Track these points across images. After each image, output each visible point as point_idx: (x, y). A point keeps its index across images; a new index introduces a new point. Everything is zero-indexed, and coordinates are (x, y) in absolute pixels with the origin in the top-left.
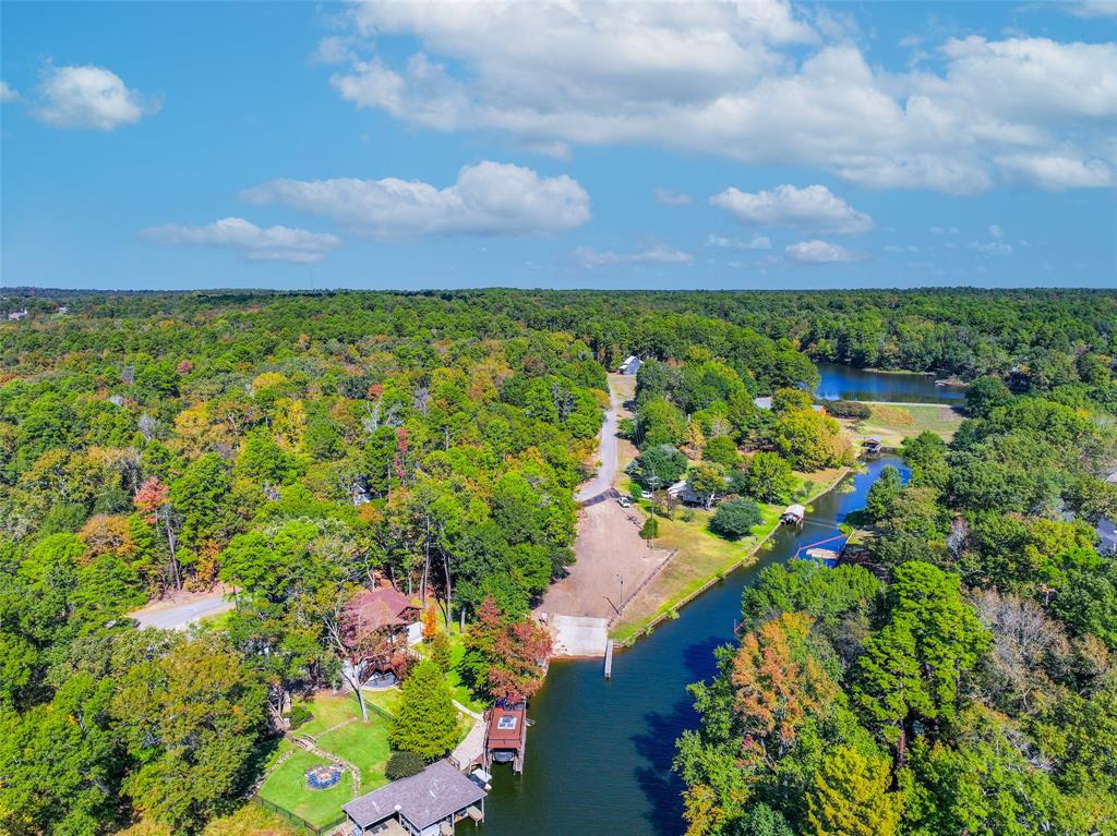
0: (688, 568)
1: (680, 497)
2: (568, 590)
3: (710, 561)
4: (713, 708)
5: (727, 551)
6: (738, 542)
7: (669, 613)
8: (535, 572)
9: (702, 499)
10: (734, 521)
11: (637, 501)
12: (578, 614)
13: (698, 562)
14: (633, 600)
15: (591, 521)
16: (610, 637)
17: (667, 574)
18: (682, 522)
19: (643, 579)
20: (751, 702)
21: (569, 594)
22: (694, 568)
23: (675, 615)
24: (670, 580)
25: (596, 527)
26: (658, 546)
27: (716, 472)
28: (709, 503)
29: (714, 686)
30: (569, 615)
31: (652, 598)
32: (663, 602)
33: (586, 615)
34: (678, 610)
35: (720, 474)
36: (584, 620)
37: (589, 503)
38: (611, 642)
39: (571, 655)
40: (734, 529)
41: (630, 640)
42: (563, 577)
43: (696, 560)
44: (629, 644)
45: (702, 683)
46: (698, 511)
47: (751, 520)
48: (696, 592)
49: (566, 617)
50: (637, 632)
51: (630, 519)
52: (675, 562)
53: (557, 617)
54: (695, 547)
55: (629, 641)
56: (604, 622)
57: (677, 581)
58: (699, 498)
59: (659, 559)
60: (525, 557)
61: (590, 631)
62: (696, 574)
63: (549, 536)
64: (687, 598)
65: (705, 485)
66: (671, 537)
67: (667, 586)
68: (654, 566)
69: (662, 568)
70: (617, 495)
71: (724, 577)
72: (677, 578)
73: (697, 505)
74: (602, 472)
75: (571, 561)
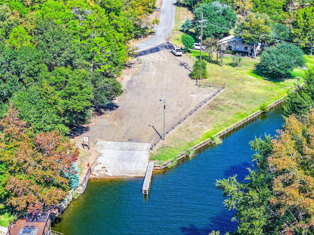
0: (234, 102)
1: (229, 48)
2: (115, 120)
3: (254, 97)
4: (245, 204)
5: (271, 90)
6: (281, 83)
7: (212, 139)
8: (74, 94)
9: (249, 49)
10: (279, 63)
11: (189, 52)
12: (122, 140)
13: (244, 97)
14: (176, 128)
15: (145, 66)
16: (151, 159)
17: (212, 107)
18: (231, 68)
19: (189, 110)
20: (292, 191)
21: (115, 123)
22: (239, 102)
23: (218, 141)
24: (215, 112)
25: (148, 70)
26: (206, 85)
27: (262, 21)
28: (256, 53)
29: (248, 178)
30: (113, 140)
31: (197, 126)
32: (208, 130)
33: (130, 140)
34: (222, 137)
35: (266, 23)
36: (126, 145)
37: (145, 53)
38: (152, 164)
39: (111, 175)
40: (278, 70)
41: (172, 161)
42: (112, 109)
43: (241, 96)
44: (170, 165)
45: (234, 178)
46: (246, 59)
47: (293, 61)
48: (240, 121)
49: (109, 143)
50: (179, 153)
51: (182, 64)
52: (221, 97)
53: (100, 142)
54: (241, 85)
55: (170, 162)
56: (147, 146)
57: (222, 113)
58: (246, 48)
59: (206, 94)
60: (64, 79)
61: (132, 155)
62: (241, 107)
63: (94, 67)
64: (231, 126)
65: (252, 33)
66: (218, 78)
67: (213, 116)
68: (201, 100)
69: (208, 102)
70: (171, 47)
71: (268, 110)
72: (221, 110)
73: (244, 54)
74: (159, 29)
75: (117, 91)
